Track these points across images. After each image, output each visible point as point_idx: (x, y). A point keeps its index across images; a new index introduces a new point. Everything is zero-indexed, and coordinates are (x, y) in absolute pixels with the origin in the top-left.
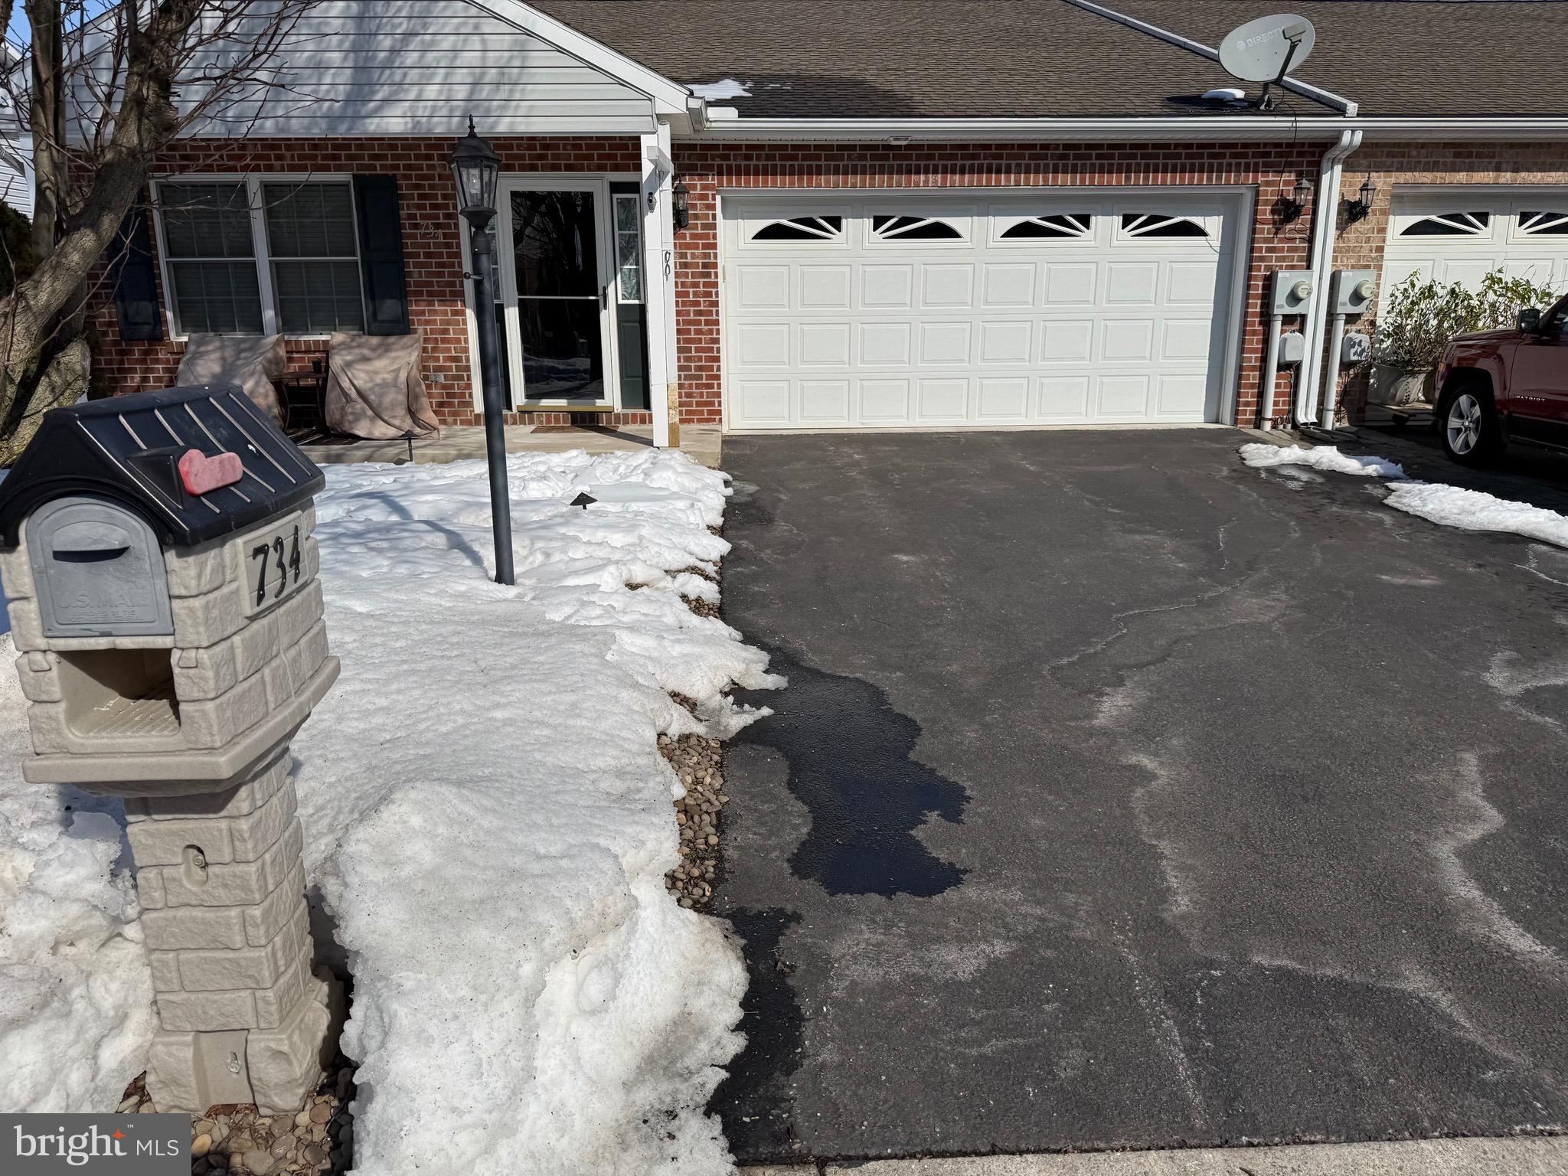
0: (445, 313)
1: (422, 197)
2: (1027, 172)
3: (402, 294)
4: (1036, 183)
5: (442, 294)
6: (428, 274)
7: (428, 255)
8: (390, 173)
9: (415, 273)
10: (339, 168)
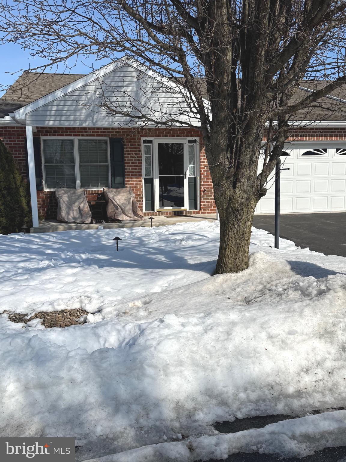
0: (137, 181)
1: (131, 145)
2: (312, 136)
3: (123, 175)
4: (314, 140)
5: (136, 175)
6: (132, 169)
7: (132, 163)
8: (122, 137)
9: (128, 168)
10: (105, 136)
